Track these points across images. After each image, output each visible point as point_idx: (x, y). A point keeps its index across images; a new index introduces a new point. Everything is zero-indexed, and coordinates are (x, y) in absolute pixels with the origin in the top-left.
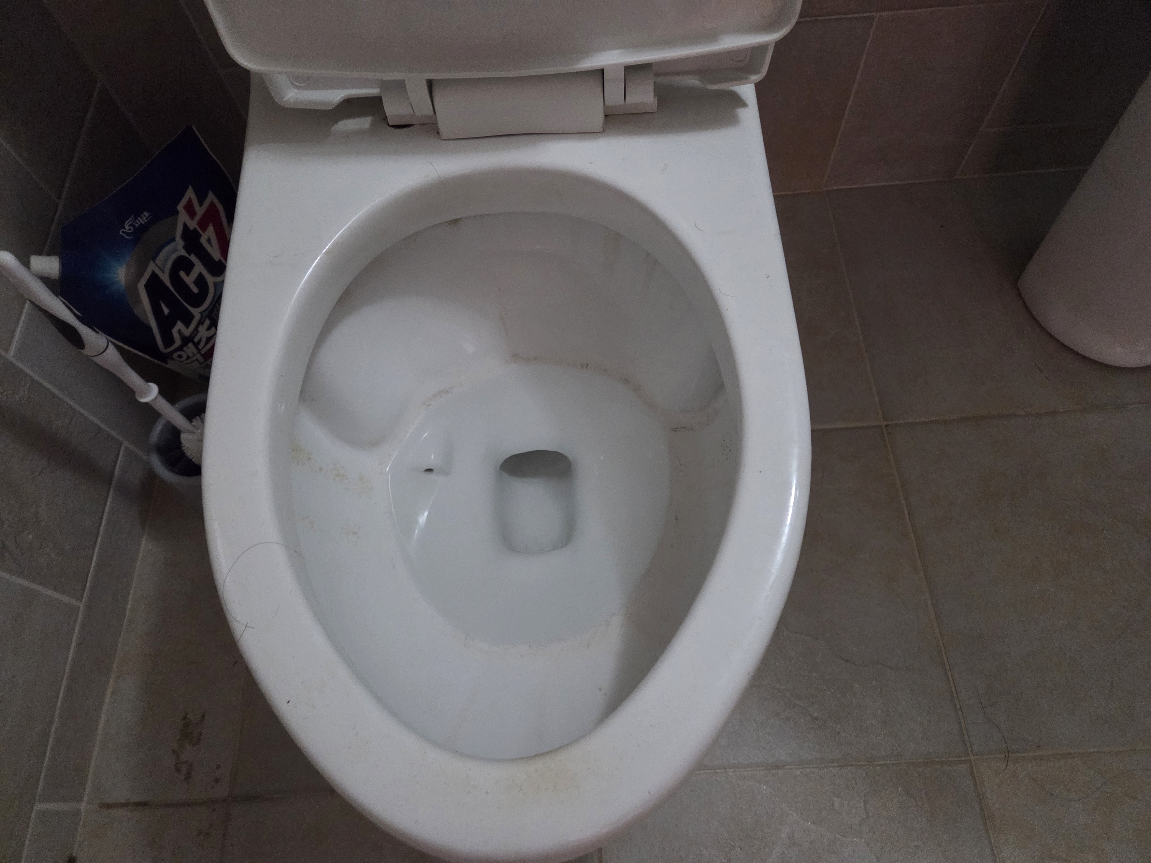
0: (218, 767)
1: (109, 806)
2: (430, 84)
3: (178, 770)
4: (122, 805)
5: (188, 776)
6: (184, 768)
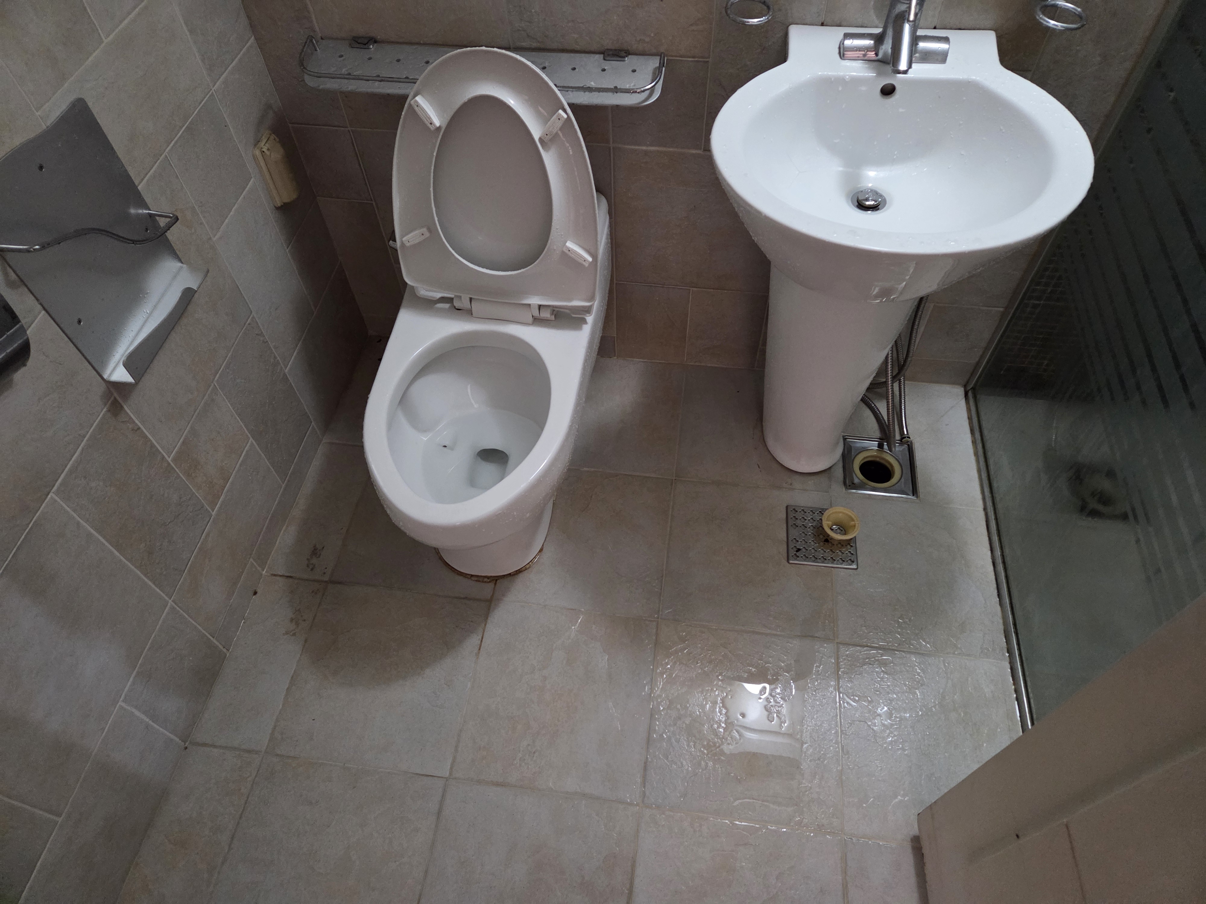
0: (326, 568)
1: (275, 575)
2: (471, 299)
3: (308, 566)
4: (280, 576)
5: (312, 569)
6: (311, 567)
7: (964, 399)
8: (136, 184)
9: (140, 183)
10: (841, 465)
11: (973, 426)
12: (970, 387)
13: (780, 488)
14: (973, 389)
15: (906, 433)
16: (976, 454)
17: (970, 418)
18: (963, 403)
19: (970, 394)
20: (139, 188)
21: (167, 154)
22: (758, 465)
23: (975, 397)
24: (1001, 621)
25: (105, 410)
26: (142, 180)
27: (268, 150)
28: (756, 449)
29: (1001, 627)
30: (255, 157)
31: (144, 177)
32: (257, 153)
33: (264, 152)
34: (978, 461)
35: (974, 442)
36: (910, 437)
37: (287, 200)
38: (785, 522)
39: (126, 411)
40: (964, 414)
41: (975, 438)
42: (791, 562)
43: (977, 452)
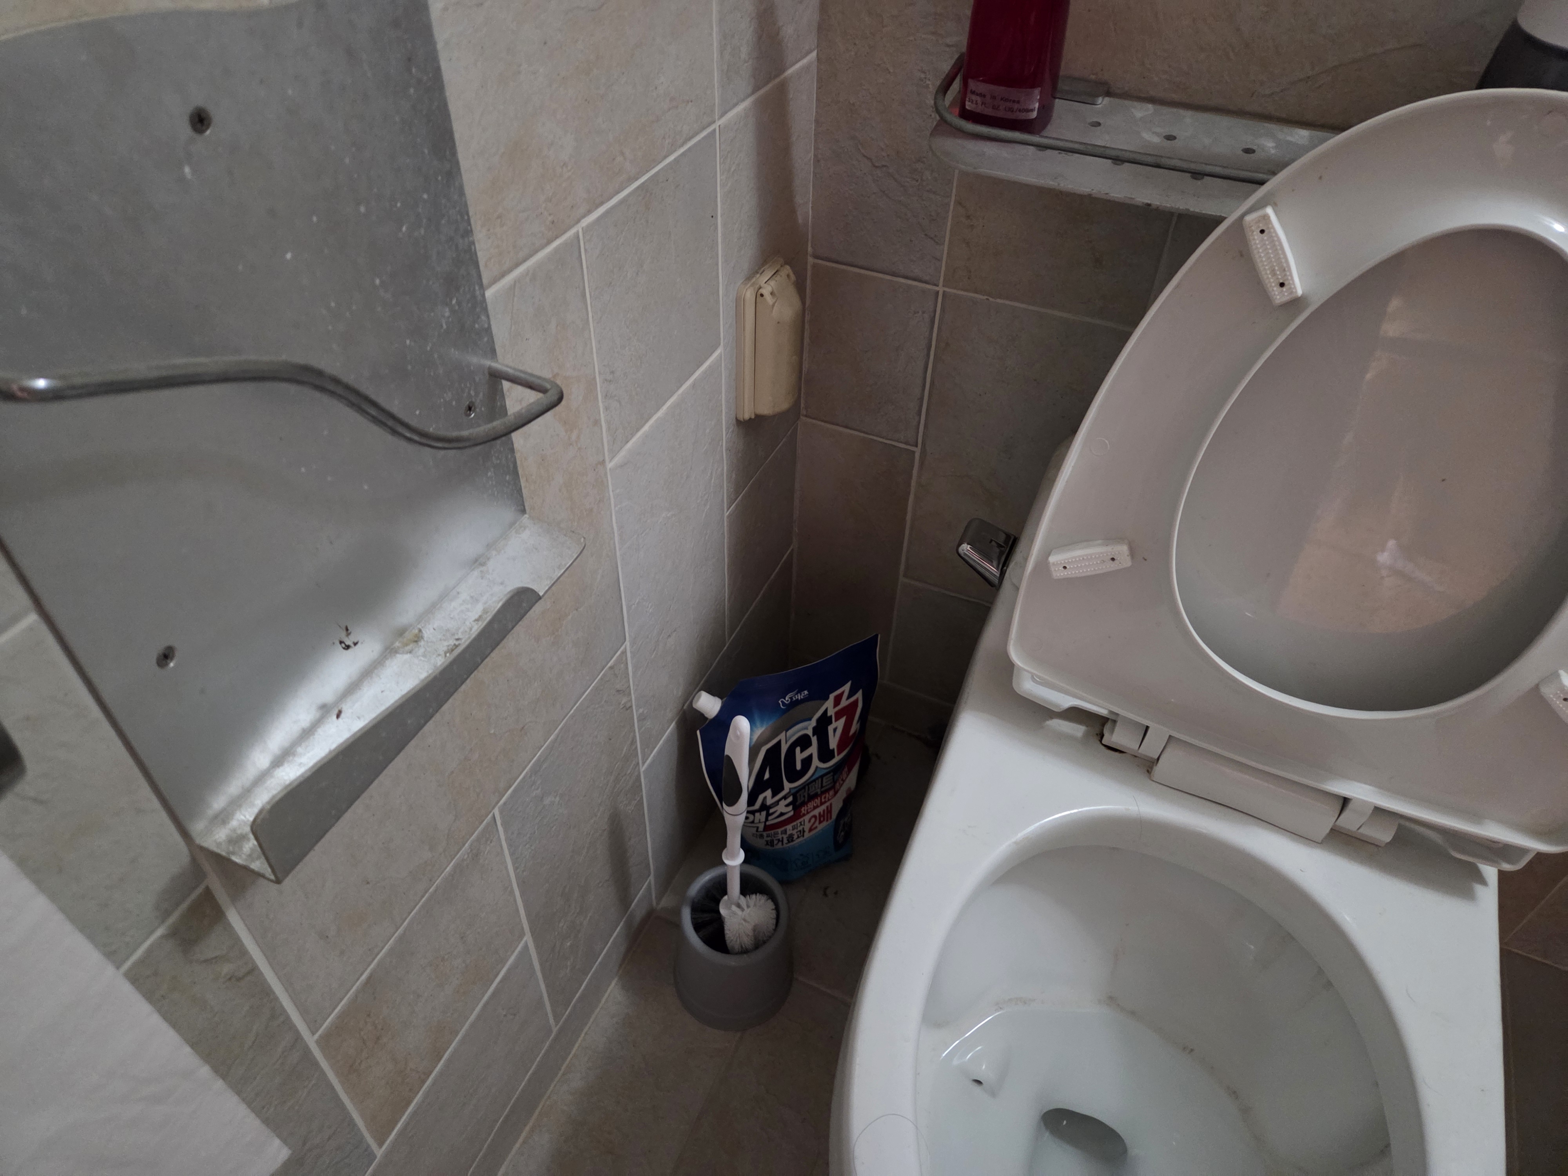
2: (1173, 740)
8: (485, 281)
9: (495, 281)
20: (489, 293)
21: (580, 231)
25: (159, 932)
26: (503, 275)
27: (772, 293)
30: (739, 302)
31: (510, 270)
32: (749, 295)
33: (762, 295)
37: (766, 409)
39: (229, 928)
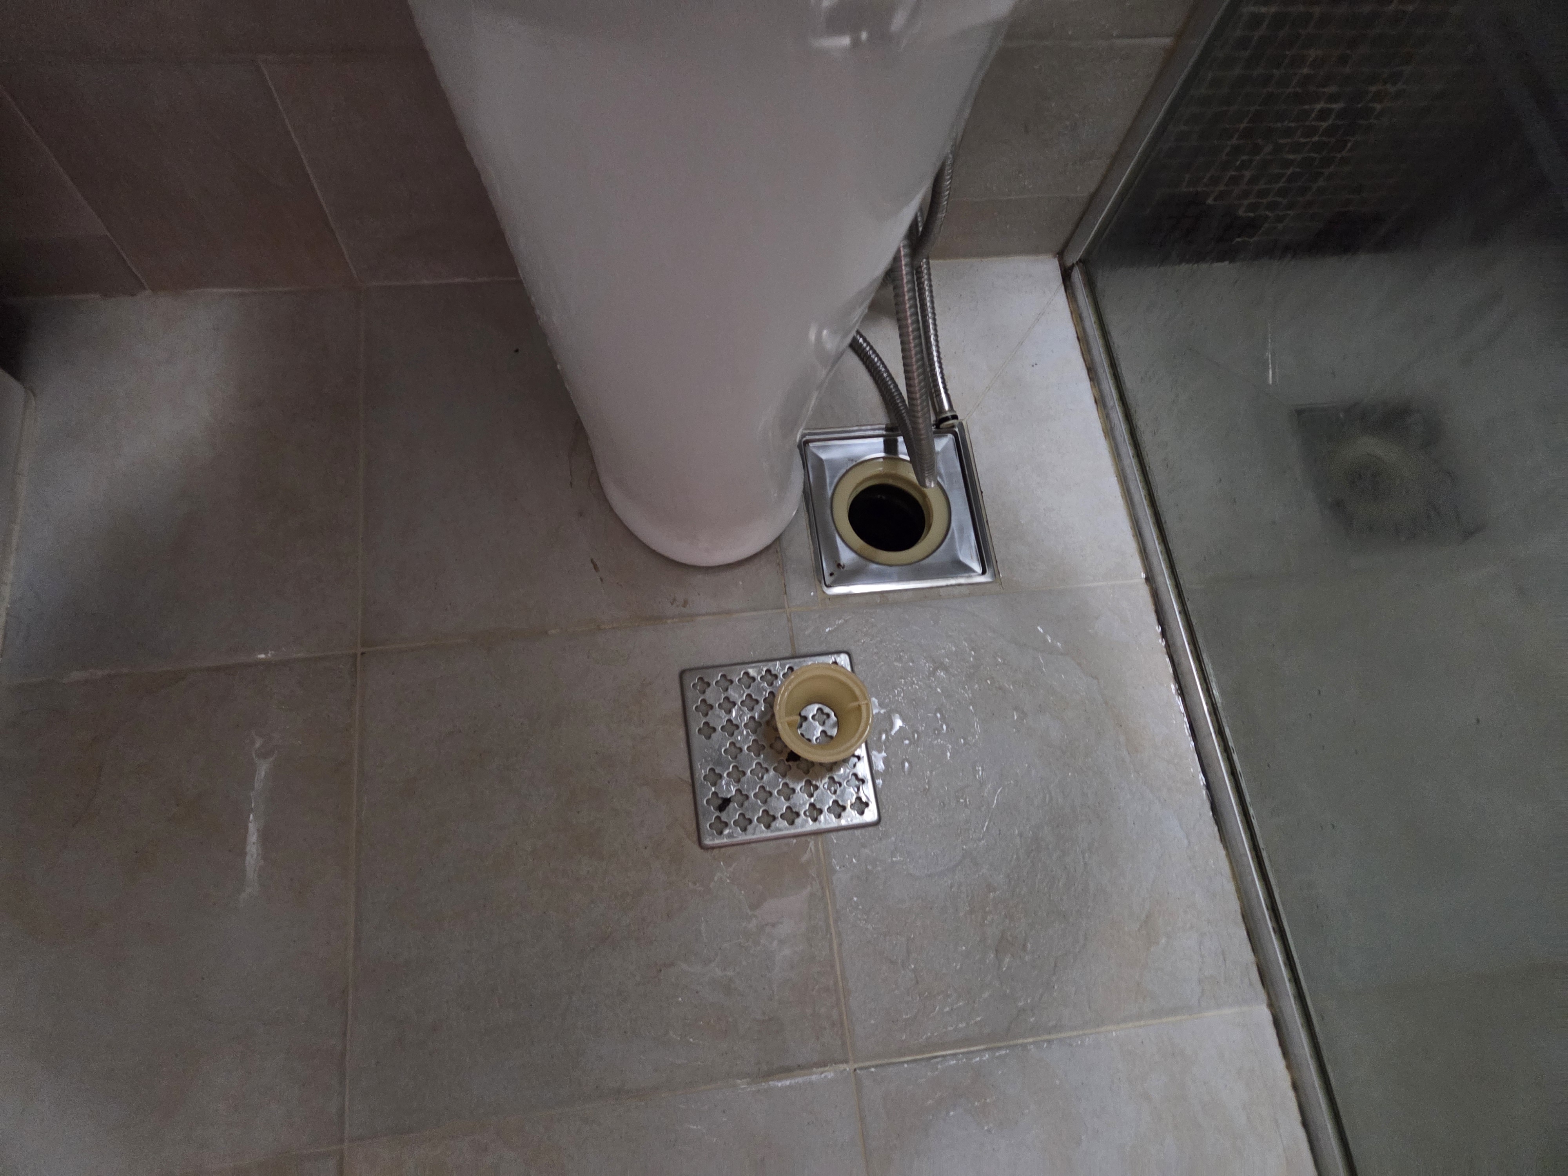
7: (1063, 288)
10: (804, 523)
11: (1092, 360)
12: (1073, 258)
13: (657, 619)
14: (1083, 262)
15: (946, 407)
16: (1109, 432)
17: (1083, 339)
18: (1061, 299)
19: (1077, 276)
22: (592, 561)
23: (1091, 285)
24: (1231, 887)
28: (581, 514)
29: (1235, 905)
34: (1117, 456)
35: (1100, 401)
36: (958, 414)
38: (680, 720)
40: (1068, 331)
41: (1101, 391)
42: (708, 842)
43: (1112, 429)
